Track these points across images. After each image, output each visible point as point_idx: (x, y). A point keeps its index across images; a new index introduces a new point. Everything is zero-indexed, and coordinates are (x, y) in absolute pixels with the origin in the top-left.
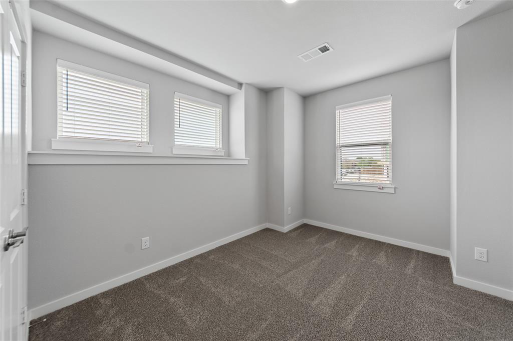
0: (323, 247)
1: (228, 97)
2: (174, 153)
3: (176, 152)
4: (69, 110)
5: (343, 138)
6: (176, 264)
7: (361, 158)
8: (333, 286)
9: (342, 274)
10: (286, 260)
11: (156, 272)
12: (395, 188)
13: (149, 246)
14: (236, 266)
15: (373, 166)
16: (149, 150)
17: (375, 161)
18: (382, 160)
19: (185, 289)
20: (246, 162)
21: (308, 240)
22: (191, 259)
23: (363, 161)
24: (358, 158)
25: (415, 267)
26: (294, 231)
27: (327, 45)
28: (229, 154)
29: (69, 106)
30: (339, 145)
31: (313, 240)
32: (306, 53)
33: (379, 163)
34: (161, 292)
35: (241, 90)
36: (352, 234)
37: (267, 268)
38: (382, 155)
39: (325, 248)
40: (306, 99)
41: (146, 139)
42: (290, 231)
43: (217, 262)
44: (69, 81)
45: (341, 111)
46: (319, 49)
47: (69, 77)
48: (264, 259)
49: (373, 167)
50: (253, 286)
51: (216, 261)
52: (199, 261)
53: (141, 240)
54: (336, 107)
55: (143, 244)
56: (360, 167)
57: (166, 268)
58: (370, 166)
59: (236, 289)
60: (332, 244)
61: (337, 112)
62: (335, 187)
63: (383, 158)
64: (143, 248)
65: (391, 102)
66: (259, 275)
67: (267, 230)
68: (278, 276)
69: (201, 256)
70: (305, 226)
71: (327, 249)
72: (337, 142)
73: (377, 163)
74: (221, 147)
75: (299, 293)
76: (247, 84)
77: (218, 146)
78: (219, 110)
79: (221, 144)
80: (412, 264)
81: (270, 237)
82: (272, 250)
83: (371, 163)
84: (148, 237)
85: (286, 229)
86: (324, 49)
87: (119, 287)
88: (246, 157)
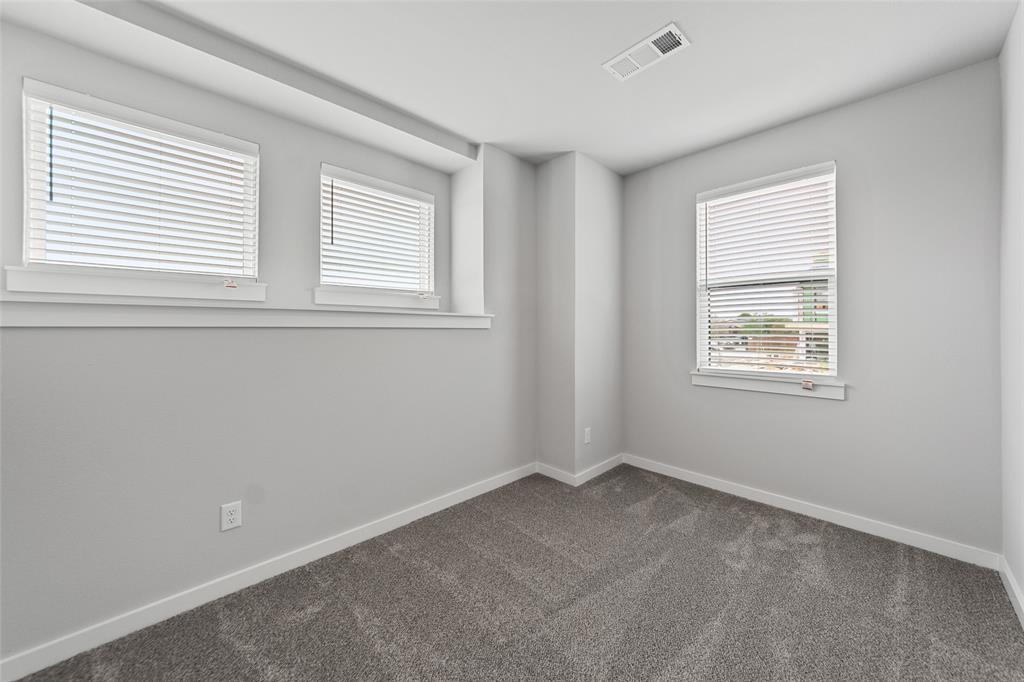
0: (664, 529)
1: (449, 176)
2: (317, 302)
3: (321, 299)
4: (55, 199)
5: (713, 267)
6: (308, 565)
7: (749, 315)
8: (691, 649)
9: (715, 613)
10: (573, 565)
11: (256, 587)
12: (846, 388)
13: (240, 524)
14: (449, 578)
15: (775, 332)
16: (258, 294)
17: (780, 321)
18: (795, 319)
19: (311, 639)
20: (487, 324)
21: (630, 509)
22: (347, 551)
23: (753, 321)
24: (743, 315)
25: (911, 599)
26: (596, 484)
27: (675, 31)
28: (449, 305)
29: (55, 190)
30: (704, 283)
31: (640, 508)
32: (622, 57)
33: (788, 325)
34: (250, 647)
35: (475, 159)
36: (736, 494)
37: (524, 586)
38: (796, 307)
39: (670, 533)
40: (627, 179)
41: (252, 270)
42: (589, 484)
43: (404, 564)
44: (55, 132)
45: (711, 203)
46: (655, 43)
47: (55, 123)
48: (519, 558)
49: (773, 335)
50: (482, 640)
51: (402, 558)
52: (364, 559)
53: (221, 508)
54: (698, 195)
55: (225, 518)
56: (747, 335)
57: (283, 576)
58: (769, 332)
59: (438, 647)
60: (688, 522)
61: (700, 206)
62: (696, 381)
63: (796, 313)
64: (225, 527)
65: (834, 178)
66: (501, 607)
67: (537, 479)
68: (550, 612)
69: (372, 546)
70: (624, 471)
71: (676, 535)
72: (700, 276)
73: (783, 327)
74: (432, 289)
75: (599, 671)
76: (487, 144)
77: (426, 288)
78: (427, 209)
79: (432, 283)
80: (901, 588)
81: (542, 498)
82: (540, 534)
83: (770, 326)
84: (240, 502)
85: (578, 477)
86: (668, 43)
87: (155, 626)
88: (486, 313)
